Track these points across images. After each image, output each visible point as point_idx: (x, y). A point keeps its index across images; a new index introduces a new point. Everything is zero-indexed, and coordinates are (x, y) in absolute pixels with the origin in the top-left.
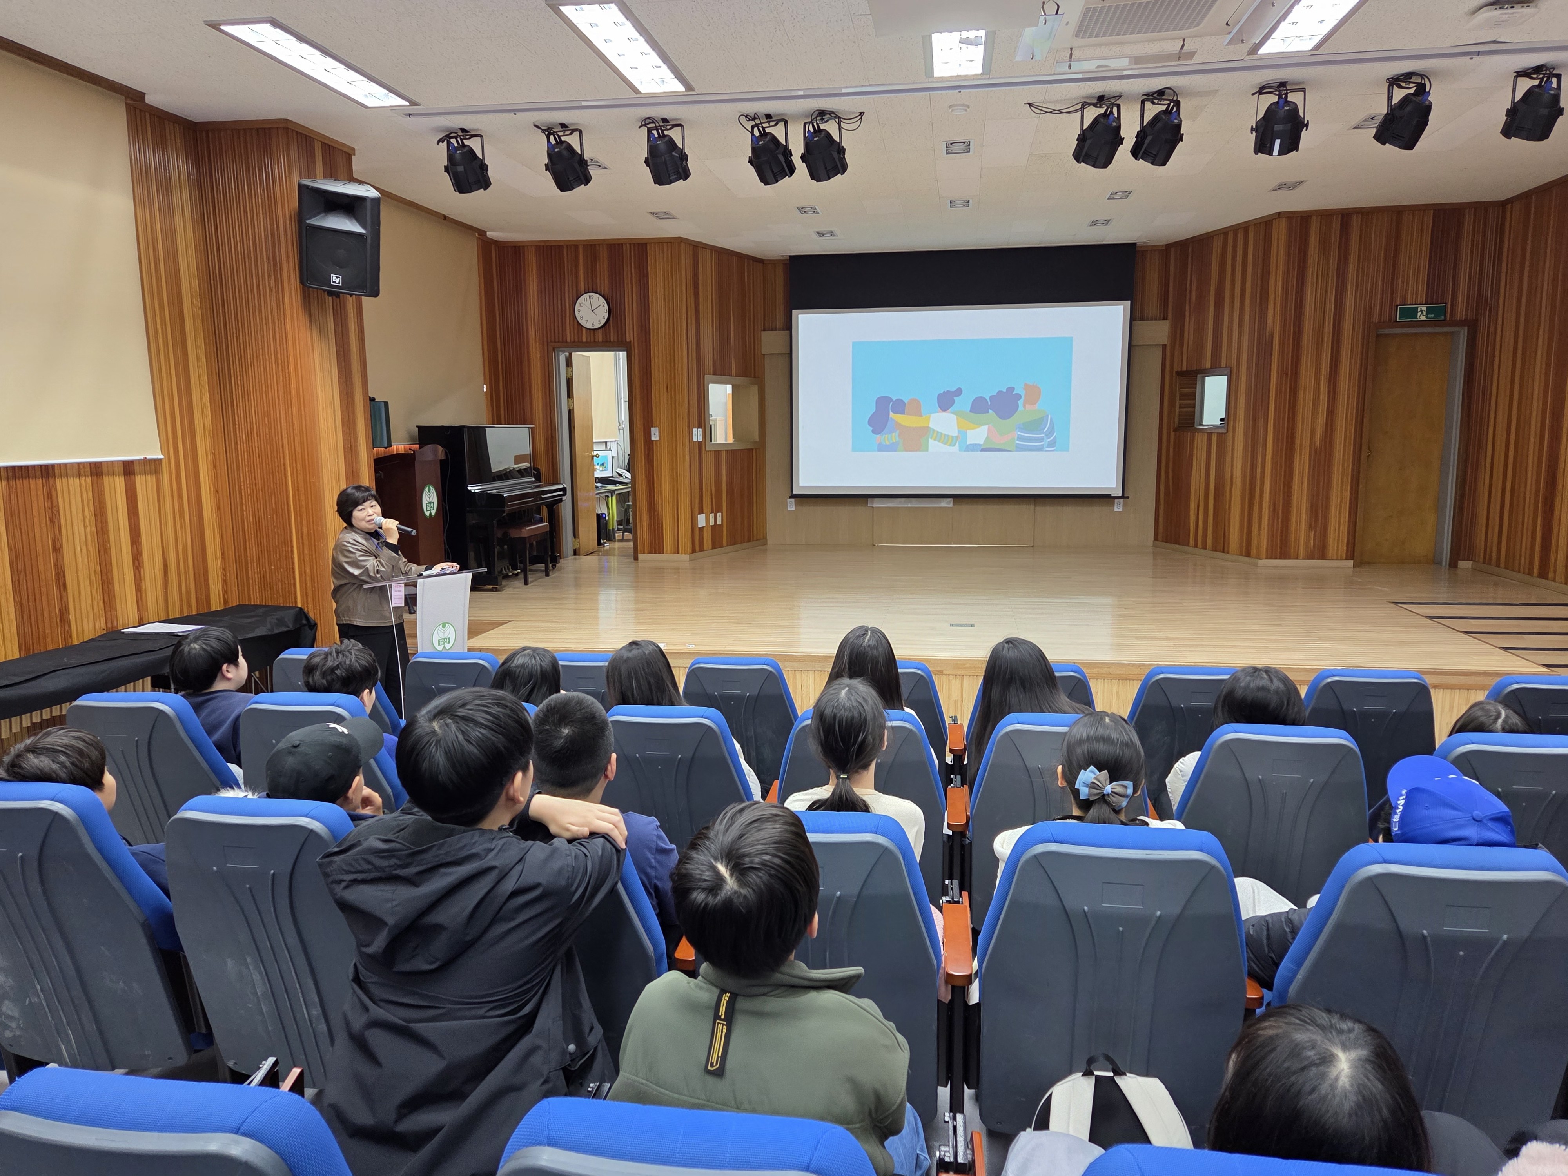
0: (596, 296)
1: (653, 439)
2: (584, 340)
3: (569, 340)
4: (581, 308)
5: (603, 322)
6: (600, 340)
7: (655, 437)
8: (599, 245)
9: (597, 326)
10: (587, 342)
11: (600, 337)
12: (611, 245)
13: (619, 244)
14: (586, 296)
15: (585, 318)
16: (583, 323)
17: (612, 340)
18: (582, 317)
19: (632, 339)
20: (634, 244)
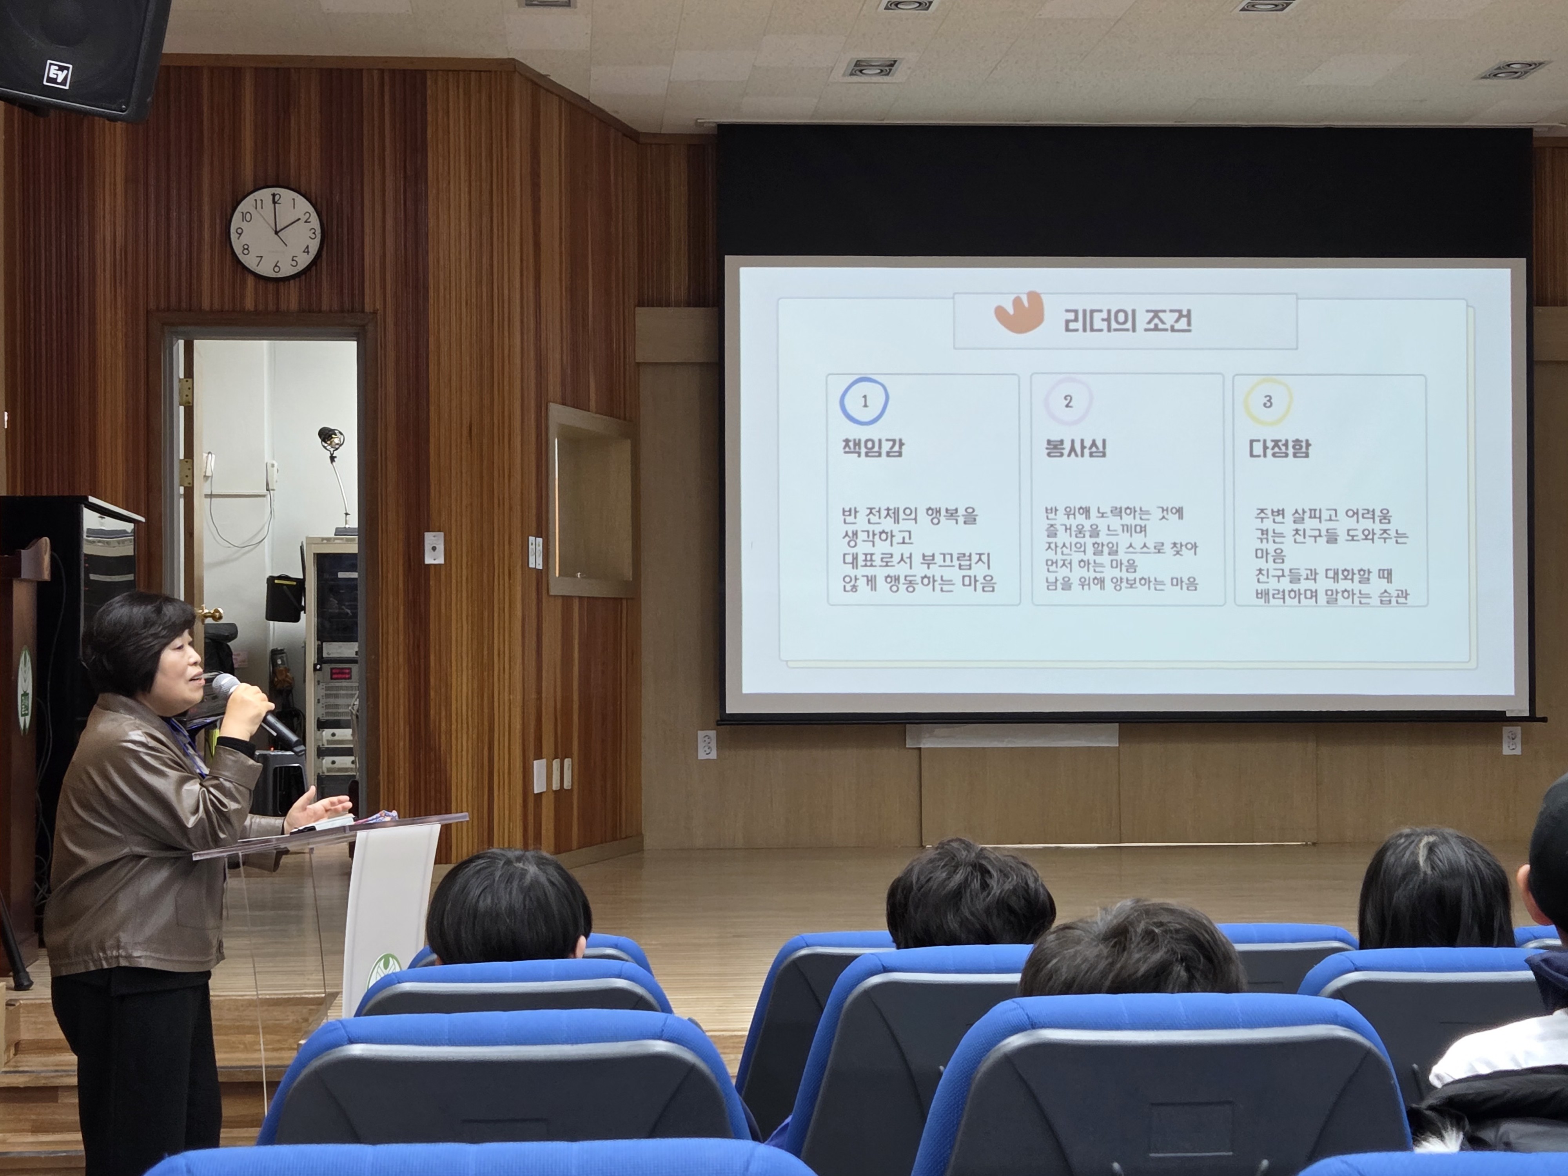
0: (286, 195)
1: (428, 560)
2: (249, 304)
3: (206, 305)
4: (244, 225)
5: (304, 261)
6: (294, 305)
7: (434, 556)
8: (298, 70)
9: (287, 270)
10: (256, 312)
11: (292, 299)
12: (330, 71)
13: (351, 71)
14: (265, 194)
15: (254, 252)
16: (249, 261)
17: (325, 307)
18: (246, 248)
19: (379, 306)
20: (393, 72)
